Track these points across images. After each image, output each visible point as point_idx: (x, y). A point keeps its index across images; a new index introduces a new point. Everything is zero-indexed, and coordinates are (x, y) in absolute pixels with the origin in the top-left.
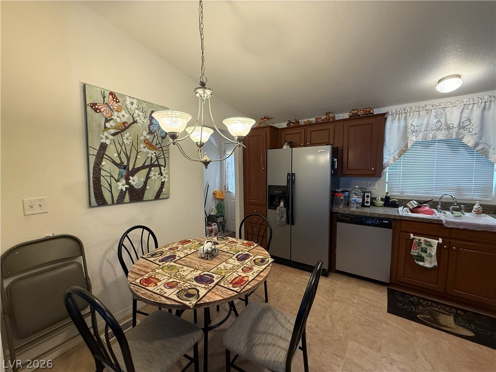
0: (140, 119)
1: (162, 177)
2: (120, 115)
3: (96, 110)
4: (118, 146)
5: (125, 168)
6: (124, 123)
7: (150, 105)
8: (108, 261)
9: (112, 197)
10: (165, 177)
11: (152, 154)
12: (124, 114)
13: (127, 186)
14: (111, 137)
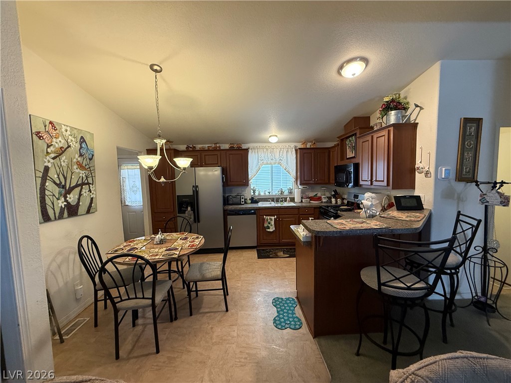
0: (73, 144)
1: (91, 194)
2: (58, 141)
3: (40, 137)
4: (57, 168)
5: (64, 187)
6: (61, 148)
7: (79, 131)
8: (52, 272)
9: (55, 213)
10: (93, 194)
11: (83, 174)
12: (61, 140)
13: (66, 203)
14: (52, 161)
